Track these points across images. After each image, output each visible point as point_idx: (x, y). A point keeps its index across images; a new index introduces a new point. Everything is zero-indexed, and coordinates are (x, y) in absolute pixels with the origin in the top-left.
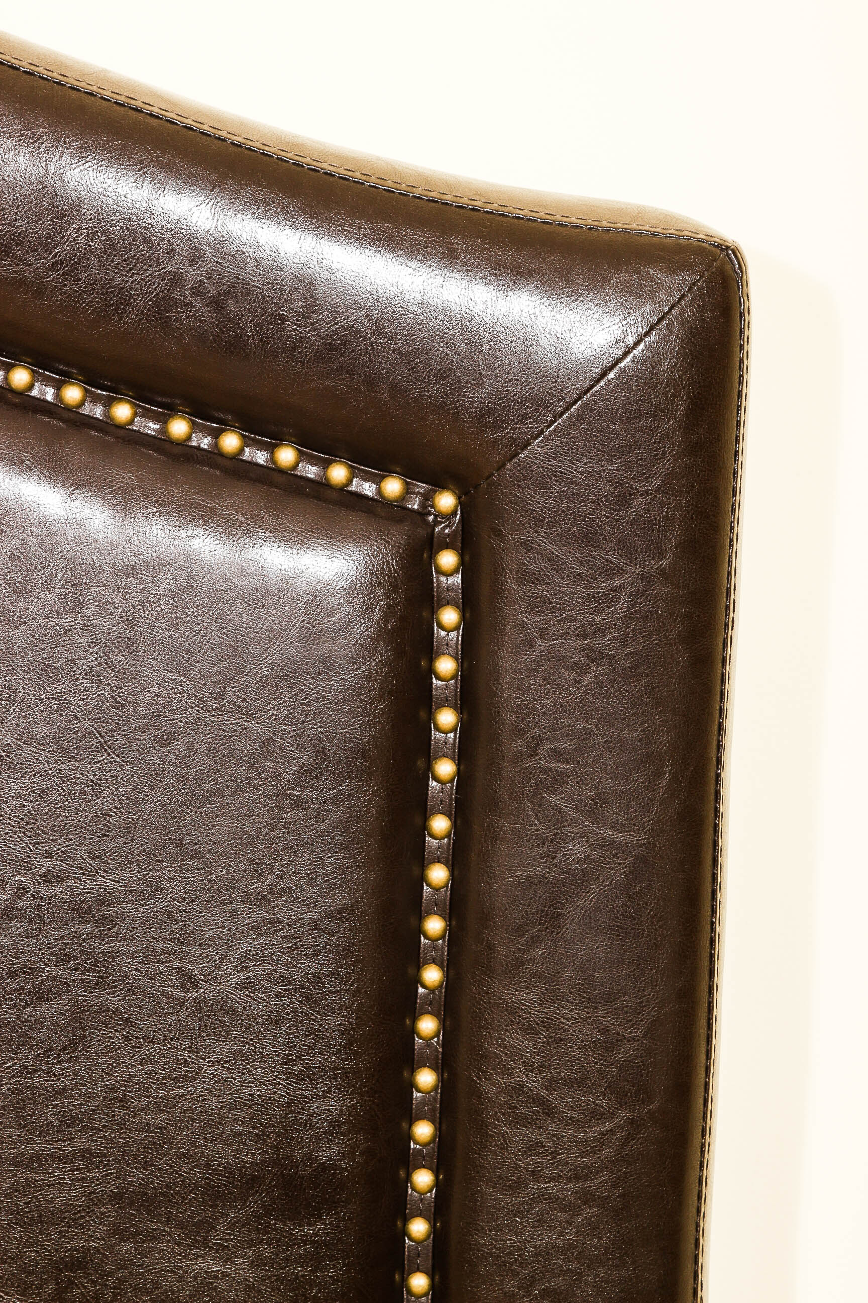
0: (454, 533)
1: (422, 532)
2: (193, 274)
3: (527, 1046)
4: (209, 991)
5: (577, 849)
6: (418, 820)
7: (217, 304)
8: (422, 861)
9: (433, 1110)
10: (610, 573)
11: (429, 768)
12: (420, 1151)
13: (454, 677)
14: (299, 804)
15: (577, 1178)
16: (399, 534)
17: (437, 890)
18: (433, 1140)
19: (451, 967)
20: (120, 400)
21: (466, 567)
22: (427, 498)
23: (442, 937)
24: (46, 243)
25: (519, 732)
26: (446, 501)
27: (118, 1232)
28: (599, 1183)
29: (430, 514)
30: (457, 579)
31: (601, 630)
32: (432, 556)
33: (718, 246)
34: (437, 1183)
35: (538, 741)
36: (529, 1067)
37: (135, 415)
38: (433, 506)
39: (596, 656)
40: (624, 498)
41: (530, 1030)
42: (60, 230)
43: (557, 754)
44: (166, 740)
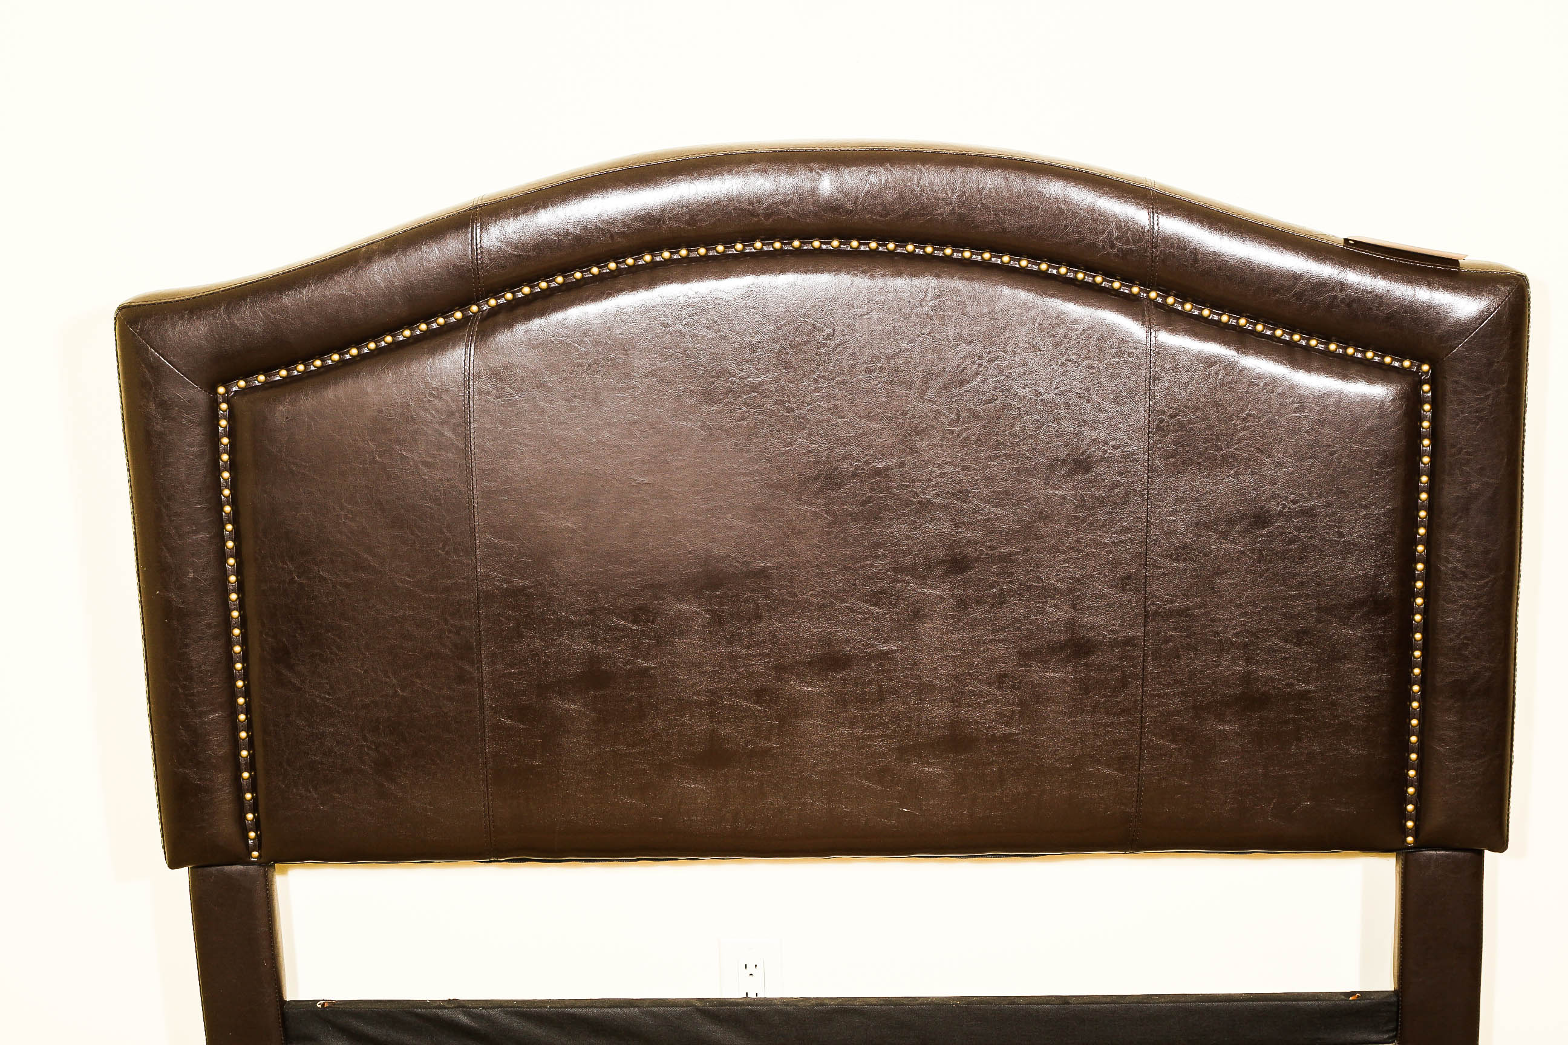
0: (1429, 378)
1: (1417, 379)
2: (1342, 295)
3: (1458, 554)
4: (1348, 538)
5: (1475, 486)
6: (1417, 478)
7: (1349, 305)
8: (1419, 491)
9: (1423, 577)
10: (1485, 390)
11: (1421, 460)
12: (1418, 591)
13: (1429, 428)
14: (1377, 473)
15: (1475, 598)
16: (1410, 379)
17: (1423, 501)
18: (1423, 587)
19: (1429, 529)
20: (1313, 339)
21: (1433, 389)
22: (1419, 367)
23: (1425, 518)
24: (1290, 288)
25: (1453, 446)
26: (1425, 368)
27: (1319, 621)
28: (1483, 600)
29: (1420, 372)
30: (1430, 394)
31: (1483, 410)
32: (1421, 387)
33: (1520, 276)
34: (1424, 602)
35: (1461, 449)
36: (1458, 561)
37: (1318, 343)
38: (1421, 369)
39: (1480, 419)
40: (1490, 364)
41: (1459, 548)
42: (1295, 284)
43: (1468, 453)
44: (1332, 454)
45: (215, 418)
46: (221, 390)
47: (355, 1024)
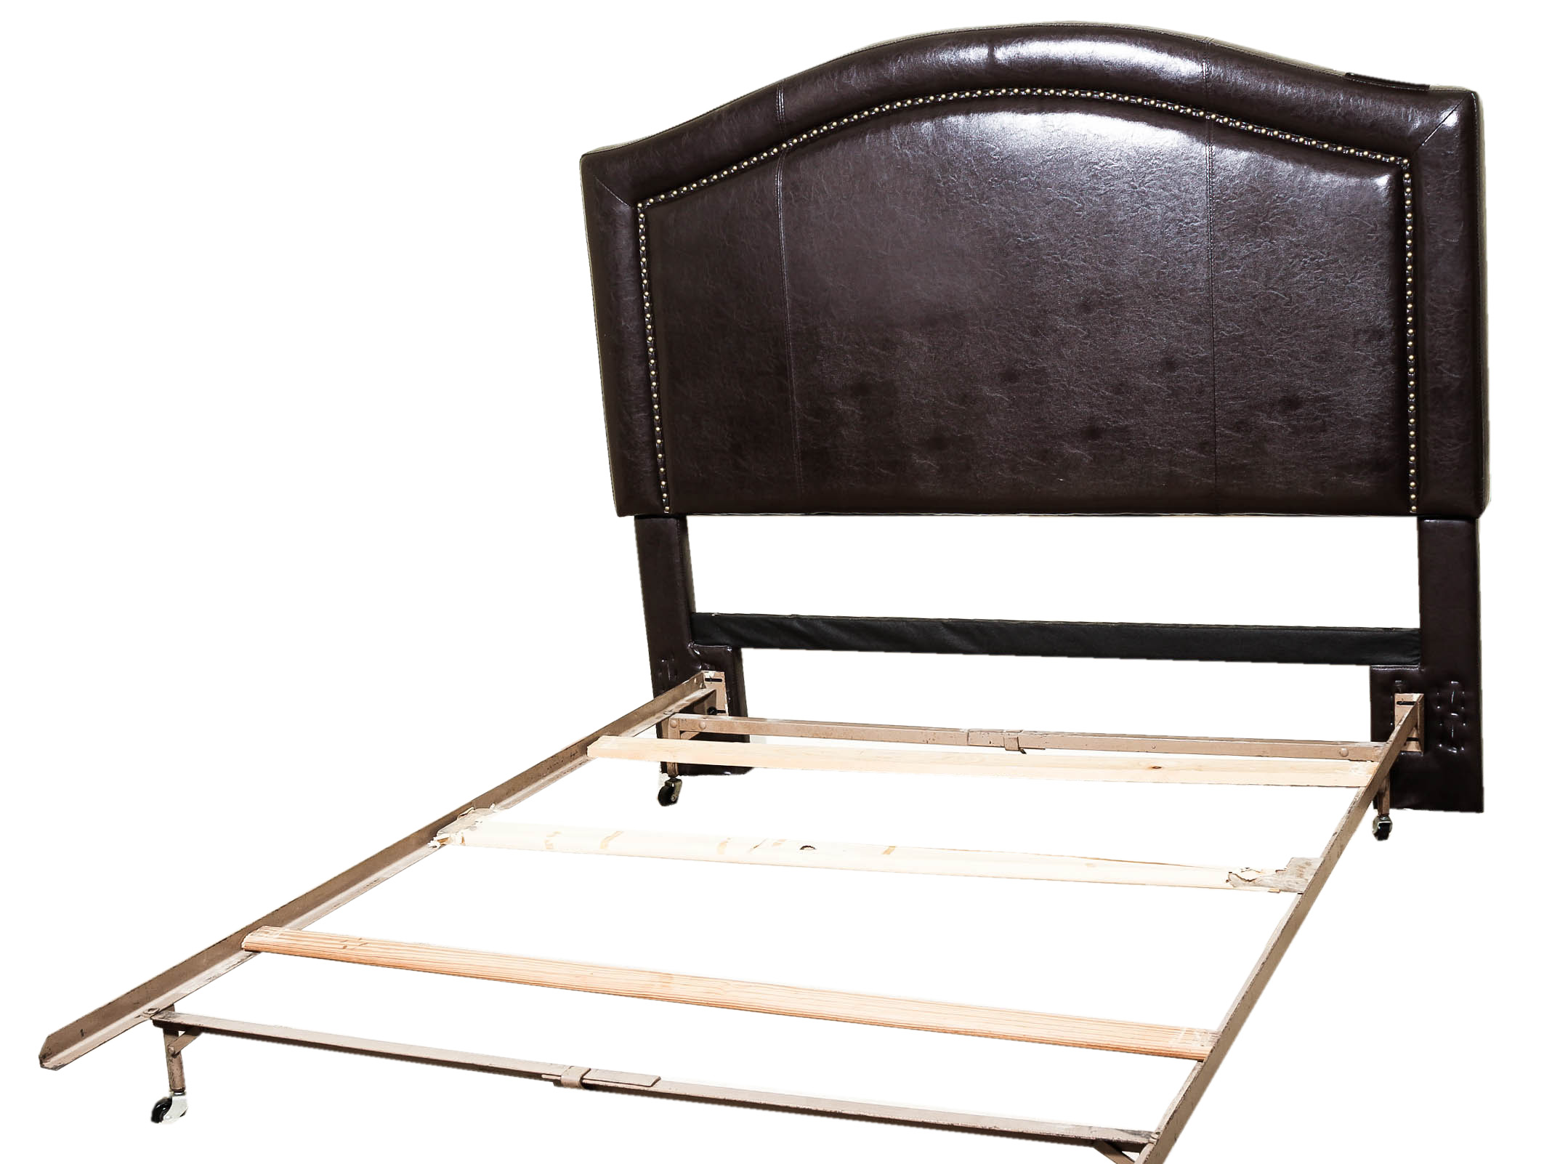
0: (1408, 169)
10: (1444, 175)
21: (1411, 177)
22: (1401, 161)
26: (1405, 161)
29: (1401, 164)
31: (1443, 189)
32: (1403, 175)
35: (1429, 218)
43: (1434, 221)
45: (636, 224)
46: (640, 205)
47: (733, 626)
